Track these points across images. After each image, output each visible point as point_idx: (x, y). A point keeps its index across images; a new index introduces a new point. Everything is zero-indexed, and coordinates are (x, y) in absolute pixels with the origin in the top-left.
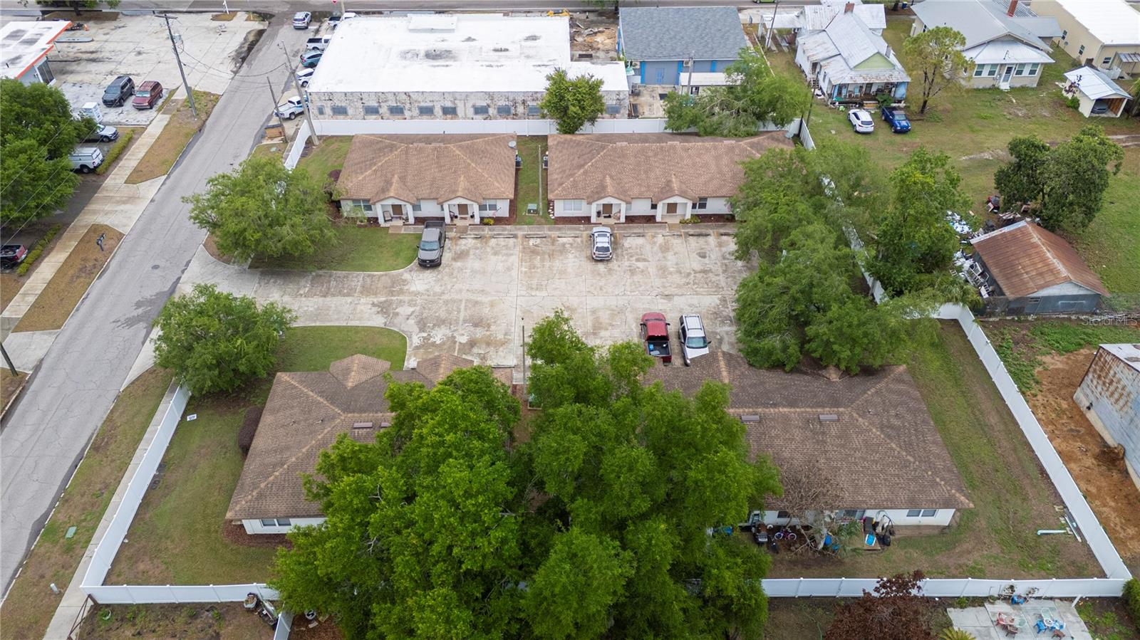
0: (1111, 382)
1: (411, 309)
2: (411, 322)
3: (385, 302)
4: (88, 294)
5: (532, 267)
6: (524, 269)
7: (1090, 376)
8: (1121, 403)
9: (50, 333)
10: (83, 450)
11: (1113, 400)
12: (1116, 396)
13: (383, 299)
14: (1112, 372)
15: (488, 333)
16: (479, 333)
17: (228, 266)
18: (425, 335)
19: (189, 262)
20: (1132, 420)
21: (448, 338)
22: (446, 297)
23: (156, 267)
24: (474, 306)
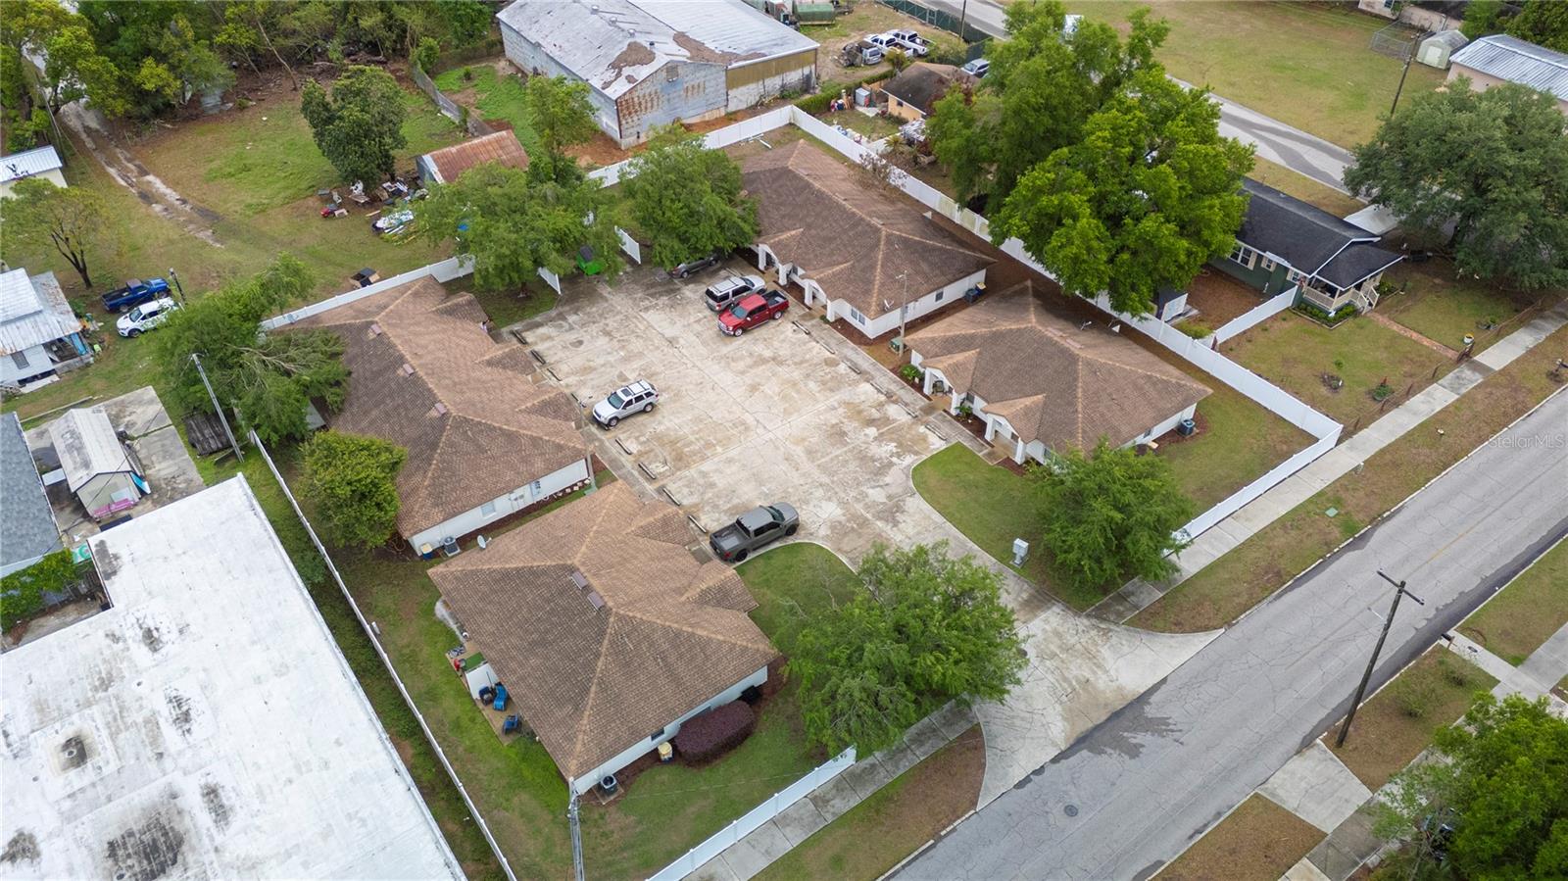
0: (640, 104)
1: (871, 492)
2: (888, 479)
3: (880, 519)
4: (1191, 837)
5: (709, 445)
6: (719, 449)
7: (624, 122)
8: (655, 103)
9: (1273, 794)
10: (1291, 588)
11: (655, 107)
12: (649, 105)
13: (880, 524)
14: (636, 99)
15: (845, 420)
16: (849, 426)
17: (982, 721)
18: (894, 459)
19: (1020, 785)
20: (669, 100)
21: (881, 441)
22: (825, 479)
23: (1071, 811)
24: (816, 451)
